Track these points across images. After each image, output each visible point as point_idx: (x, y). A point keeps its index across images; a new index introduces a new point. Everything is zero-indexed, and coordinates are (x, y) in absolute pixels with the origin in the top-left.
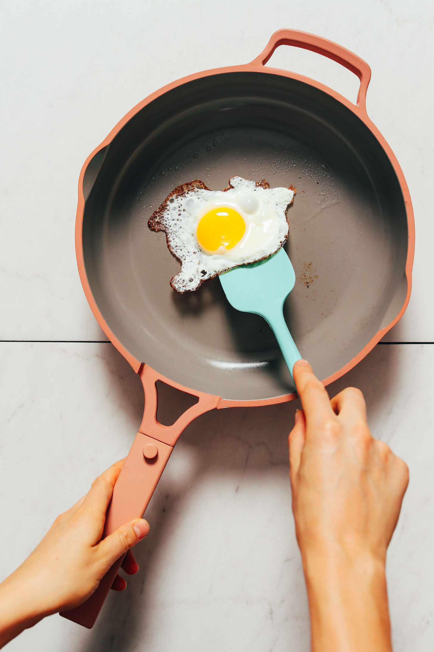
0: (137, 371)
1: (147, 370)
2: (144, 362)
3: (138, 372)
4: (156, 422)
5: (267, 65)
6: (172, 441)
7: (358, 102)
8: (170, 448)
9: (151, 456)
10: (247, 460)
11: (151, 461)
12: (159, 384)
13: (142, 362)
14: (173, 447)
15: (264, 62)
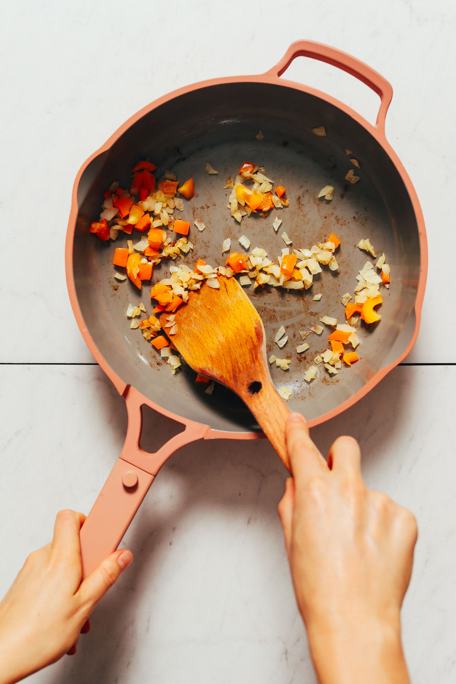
0: (121, 392)
1: (133, 392)
2: (130, 384)
3: (123, 395)
4: (138, 449)
5: (283, 76)
6: (154, 470)
7: (377, 123)
8: (151, 477)
9: (130, 484)
10: (259, 489)
11: (131, 490)
12: (144, 409)
13: (129, 383)
14: (155, 476)
15: (280, 74)
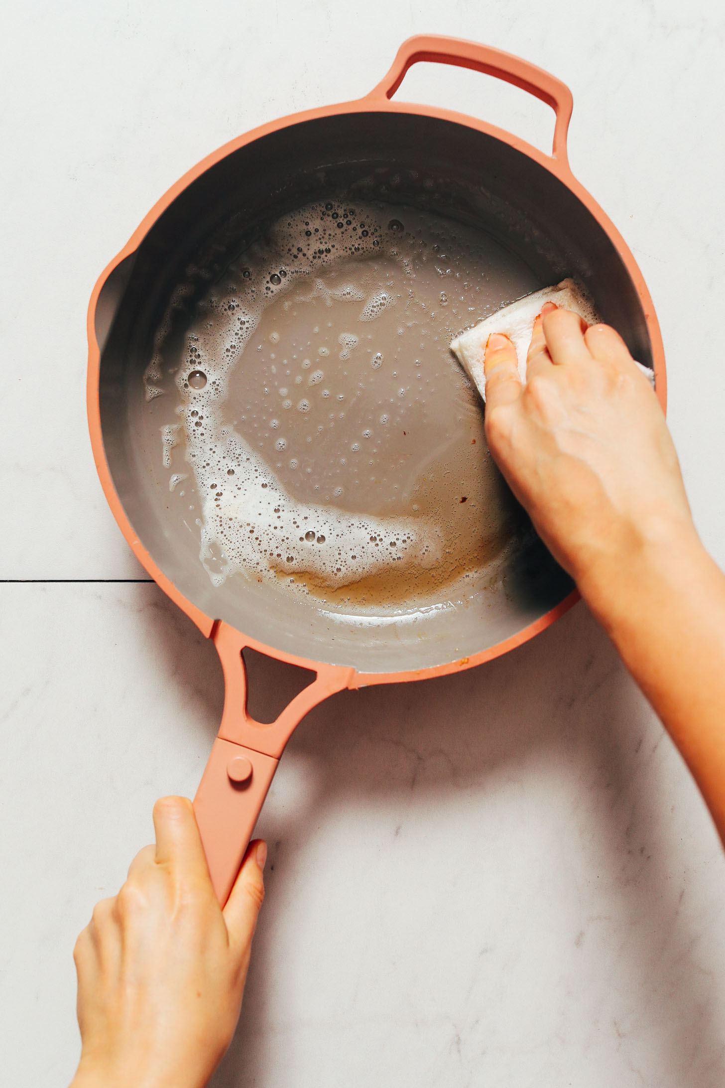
0: (207, 634)
1: (225, 630)
2: (219, 618)
3: (210, 635)
4: (246, 718)
5: (396, 98)
6: (276, 749)
7: (554, 150)
8: (272, 761)
9: (240, 776)
10: (414, 781)
11: (241, 785)
12: (248, 655)
13: (216, 617)
14: (279, 759)
15: (390, 94)
